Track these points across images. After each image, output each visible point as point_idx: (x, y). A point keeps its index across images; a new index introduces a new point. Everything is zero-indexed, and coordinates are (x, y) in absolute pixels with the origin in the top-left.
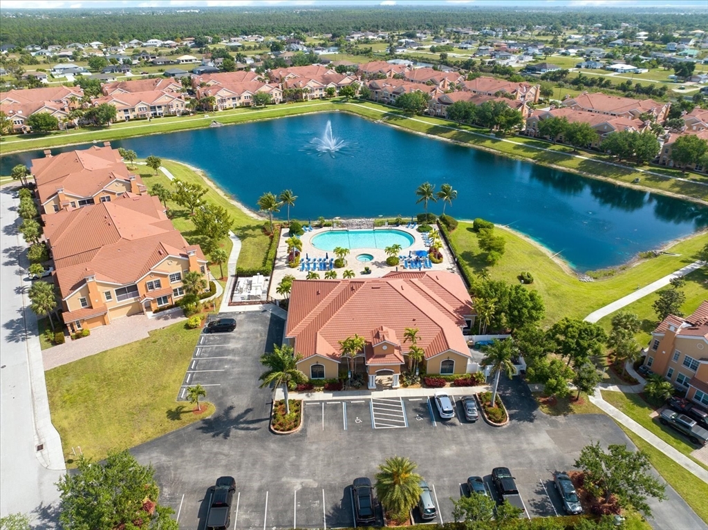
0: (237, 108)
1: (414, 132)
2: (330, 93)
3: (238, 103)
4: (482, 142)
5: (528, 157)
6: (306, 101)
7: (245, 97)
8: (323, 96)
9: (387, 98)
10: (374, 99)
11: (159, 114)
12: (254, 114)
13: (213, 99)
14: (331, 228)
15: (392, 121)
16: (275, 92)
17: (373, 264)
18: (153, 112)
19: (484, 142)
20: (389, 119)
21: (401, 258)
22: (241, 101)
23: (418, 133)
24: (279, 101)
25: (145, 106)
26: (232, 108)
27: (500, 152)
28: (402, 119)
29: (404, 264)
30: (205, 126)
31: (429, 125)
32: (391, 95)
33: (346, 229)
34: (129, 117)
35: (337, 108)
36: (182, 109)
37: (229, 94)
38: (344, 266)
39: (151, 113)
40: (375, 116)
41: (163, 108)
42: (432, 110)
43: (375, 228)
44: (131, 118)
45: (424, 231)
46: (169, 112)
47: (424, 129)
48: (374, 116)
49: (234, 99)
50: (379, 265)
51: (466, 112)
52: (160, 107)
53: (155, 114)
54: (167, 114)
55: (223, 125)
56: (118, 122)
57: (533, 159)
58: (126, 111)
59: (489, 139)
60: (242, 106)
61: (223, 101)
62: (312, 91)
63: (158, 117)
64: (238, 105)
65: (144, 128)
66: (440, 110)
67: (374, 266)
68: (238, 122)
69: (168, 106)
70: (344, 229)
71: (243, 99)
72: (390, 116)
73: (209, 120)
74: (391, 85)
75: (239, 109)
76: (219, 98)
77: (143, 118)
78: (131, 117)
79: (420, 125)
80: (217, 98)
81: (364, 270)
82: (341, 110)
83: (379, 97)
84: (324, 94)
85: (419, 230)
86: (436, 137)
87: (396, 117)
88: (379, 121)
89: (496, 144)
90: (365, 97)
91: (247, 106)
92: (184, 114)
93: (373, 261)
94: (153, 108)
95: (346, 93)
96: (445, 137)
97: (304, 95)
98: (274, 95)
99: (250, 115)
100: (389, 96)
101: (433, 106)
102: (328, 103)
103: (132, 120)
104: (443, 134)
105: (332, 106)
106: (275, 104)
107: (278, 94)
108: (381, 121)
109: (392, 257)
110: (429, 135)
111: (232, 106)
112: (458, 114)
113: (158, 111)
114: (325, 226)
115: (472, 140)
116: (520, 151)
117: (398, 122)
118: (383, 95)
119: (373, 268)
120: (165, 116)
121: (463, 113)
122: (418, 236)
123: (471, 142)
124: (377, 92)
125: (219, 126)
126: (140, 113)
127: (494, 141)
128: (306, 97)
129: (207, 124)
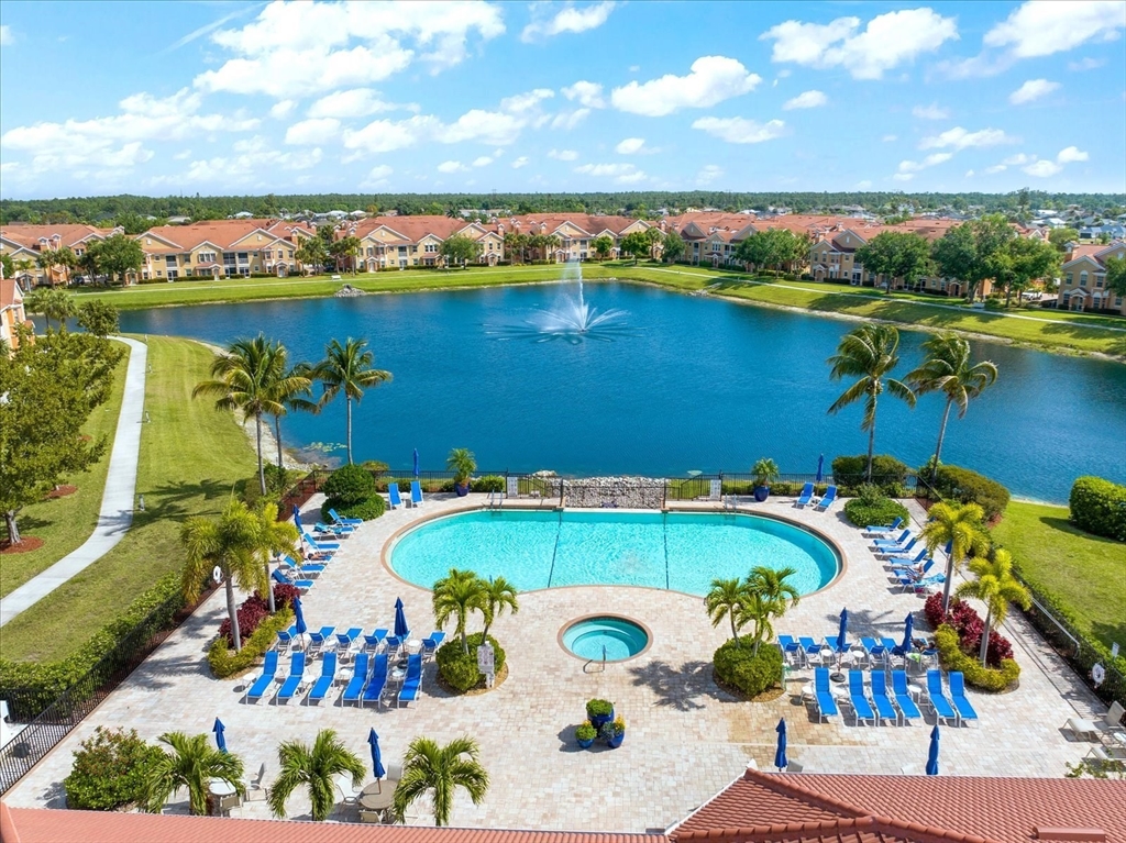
0: (407, 268)
1: (780, 307)
2: (602, 248)
3: (410, 259)
4: (954, 320)
5: (1092, 349)
6: (552, 263)
7: (426, 245)
8: (589, 256)
9: (719, 254)
10: (691, 260)
11: (242, 271)
12: (436, 278)
13: (355, 242)
14: (497, 499)
15: (729, 290)
16: (489, 240)
17: (644, 677)
18: (228, 266)
19: (960, 320)
20: (722, 288)
21: (792, 648)
22: (417, 256)
23: (789, 308)
24: (496, 260)
25: (212, 252)
26: (397, 269)
27: (1009, 341)
28: (751, 285)
29: (809, 689)
30: (325, 294)
31: (813, 294)
32: (727, 247)
33: (555, 502)
34: (175, 273)
35: (613, 275)
36: (290, 263)
37: (394, 239)
38: (481, 684)
39: (223, 268)
40: (692, 283)
41: (251, 258)
42: (819, 267)
43: (670, 504)
44: (180, 275)
45: (875, 522)
46: (263, 268)
47: (804, 301)
48: (689, 286)
49: (402, 249)
50: (673, 686)
51: (907, 255)
52: (243, 255)
53: (233, 270)
54: (258, 272)
55: (365, 294)
56: (151, 282)
57: (1107, 352)
58: (171, 259)
59: (970, 314)
60: (418, 267)
61: (378, 251)
62: (565, 244)
63: (237, 277)
64: (411, 263)
65: (193, 291)
66: (837, 267)
67: (645, 691)
68: (397, 289)
69: (262, 255)
70: (546, 502)
71: (421, 253)
72: (724, 283)
73: (339, 284)
74: (727, 229)
75: (410, 271)
76: (371, 245)
77: (206, 275)
78: (182, 273)
79: (793, 296)
80: (366, 244)
81: (580, 717)
82: (619, 279)
83: (702, 255)
84: (590, 251)
85: (848, 517)
86: (836, 315)
87: (736, 283)
88: (700, 291)
89: (992, 323)
90: (672, 256)
91: (429, 266)
92: (293, 273)
93: (643, 660)
94: (229, 257)
95: (634, 248)
96: (857, 314)
97: (549, 252)
98: (486, 247)
99: (427, 279)
100: (723, 251)
101: (820, 259)
102: (597, 267)
103: (182, 279)
104: (850, 309)
105: (604, 272)
106: (487, 265)
107: (495, 246)
108: (705, 292)
109: (746, 646)
110: (817, 313)
111: (397, 265)
112: (886, 259)
113: (239, 265)
114: (478, 489)
115: (925, 317)
116: (1065, 337)
117: (742, 291)
118: (710, 250)
119: (636, 709)
120: (253, 276)
121: (898, 258)
122: (852, 541)
123: (924, 321)
124: (696, 245)
125: (355, 295)
126: (202, 265)
127: (985, 319)
128: (553, 256)
129: (331, 289)
